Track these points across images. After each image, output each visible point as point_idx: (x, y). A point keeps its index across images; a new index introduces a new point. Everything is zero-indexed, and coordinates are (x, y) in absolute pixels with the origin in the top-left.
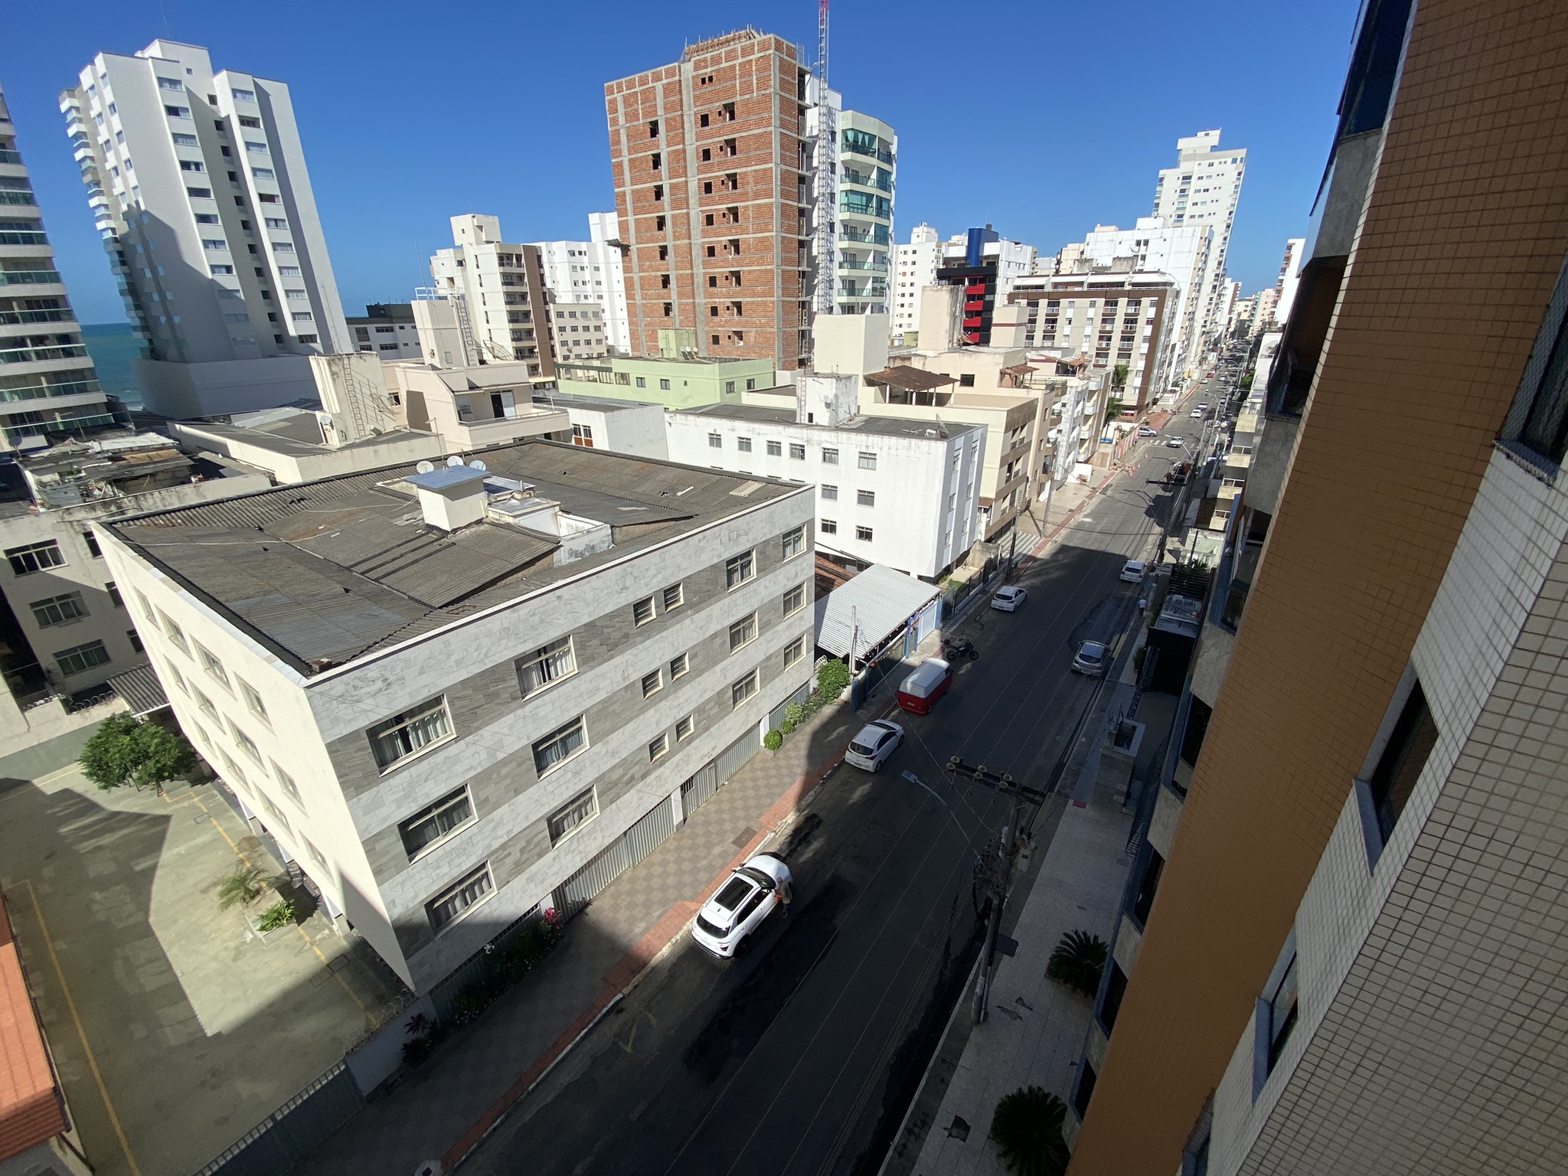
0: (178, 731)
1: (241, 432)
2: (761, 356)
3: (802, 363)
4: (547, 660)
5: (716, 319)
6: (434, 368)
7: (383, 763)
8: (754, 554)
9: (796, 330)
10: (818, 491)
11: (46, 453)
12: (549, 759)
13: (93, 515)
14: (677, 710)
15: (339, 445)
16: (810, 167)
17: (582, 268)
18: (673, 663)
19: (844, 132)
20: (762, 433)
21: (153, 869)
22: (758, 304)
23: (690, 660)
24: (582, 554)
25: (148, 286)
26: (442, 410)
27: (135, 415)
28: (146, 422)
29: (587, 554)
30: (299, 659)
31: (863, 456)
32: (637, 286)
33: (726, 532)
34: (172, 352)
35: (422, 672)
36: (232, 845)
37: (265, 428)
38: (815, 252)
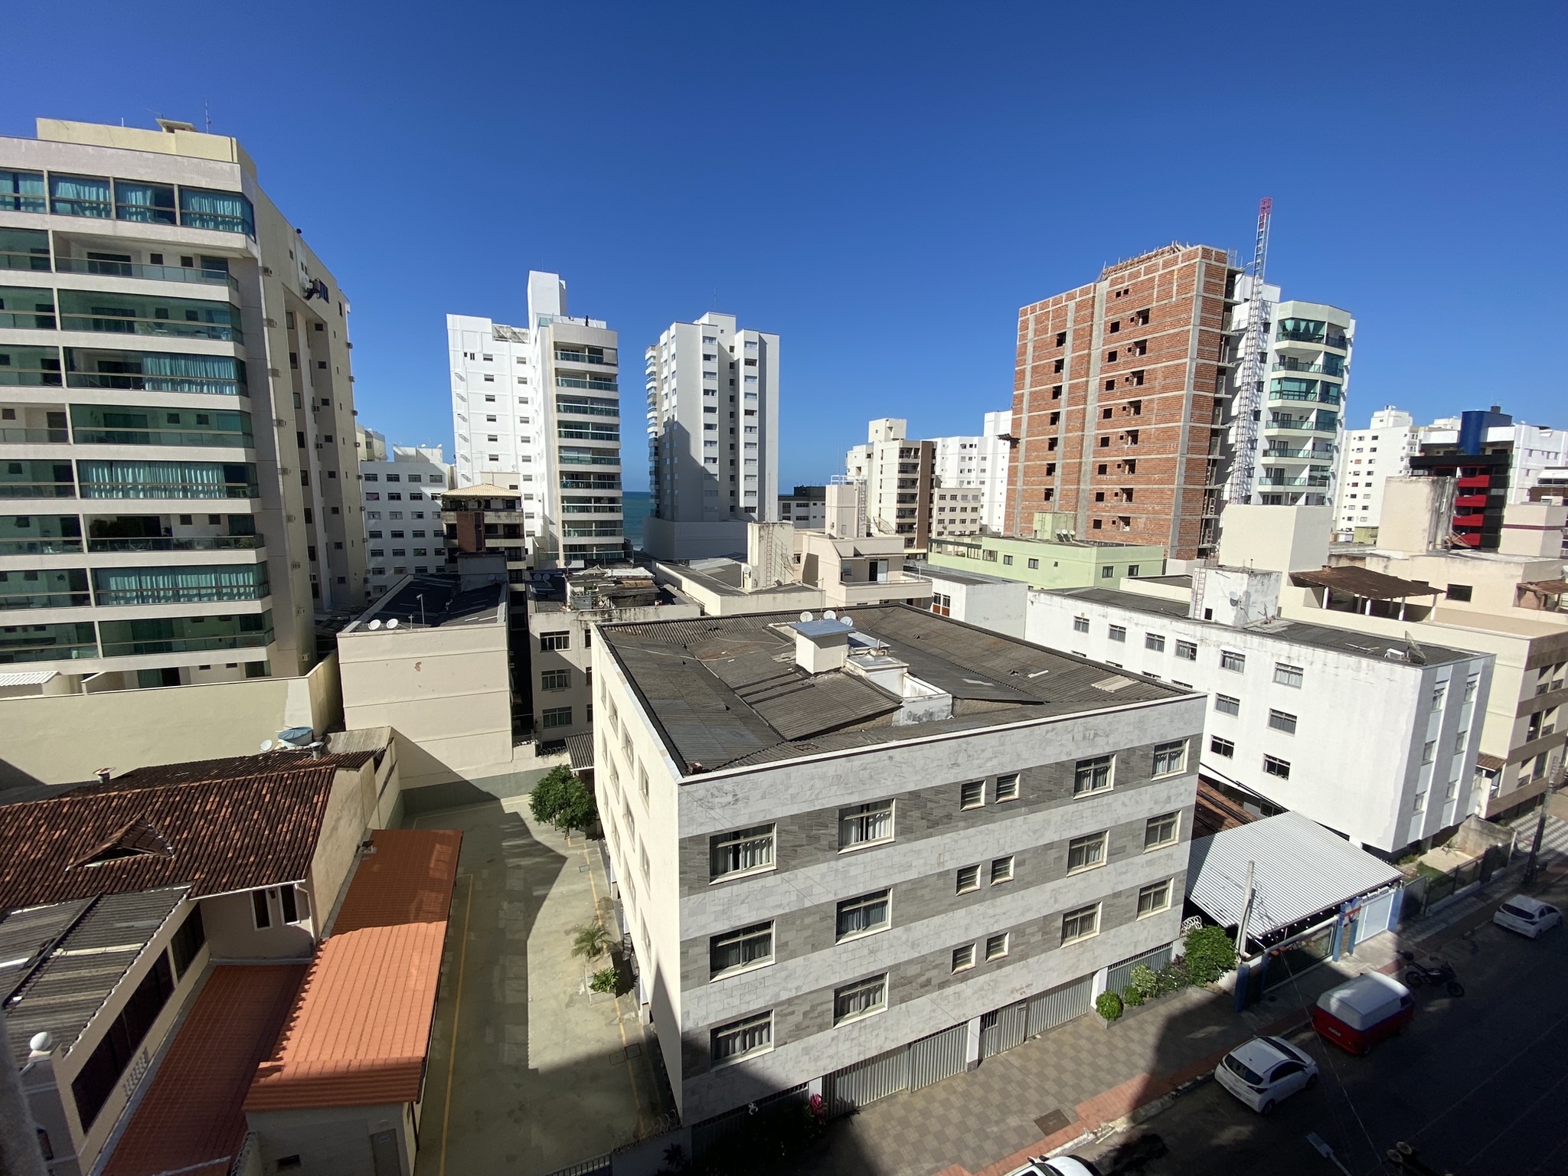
0: (592, 791)
1: (692, 573)
2: (1149, 543)
3: (1202, 553)
4: (868, 818)
5: (1101, 504)
6: (831, 537)
7: (715, 873)
8: (1114, 760)
9: (1199, 518)
10: (1211, 701)
11: (581, 573)
12: (850, 926)
13: (594, 618)
14: (992, 920)
15: (750, 591)
16: (1233, 358)
17: (970, 459)
18: (996, 863)
19: (1282, 323)
20: (1139, 625)
21: (543, 898)
22: (1153, 491)
23: (1016, 866)
24: (920, 719)
25: (666, 470)
26: (829, 571)
27: (636, 553)
28: (643, 560)
29: (924, 720)
30: (682, 758)
31: (1281, 667)
32: (1020, 474)
33: (1081, 729)
34: (668, 513)
35: (763, 797)
36: (596, 900)
37: (709, 572)
38: (1231, 440)
